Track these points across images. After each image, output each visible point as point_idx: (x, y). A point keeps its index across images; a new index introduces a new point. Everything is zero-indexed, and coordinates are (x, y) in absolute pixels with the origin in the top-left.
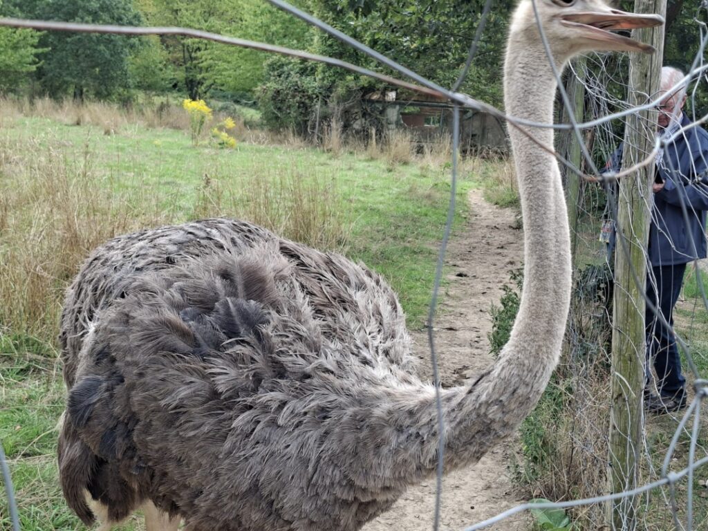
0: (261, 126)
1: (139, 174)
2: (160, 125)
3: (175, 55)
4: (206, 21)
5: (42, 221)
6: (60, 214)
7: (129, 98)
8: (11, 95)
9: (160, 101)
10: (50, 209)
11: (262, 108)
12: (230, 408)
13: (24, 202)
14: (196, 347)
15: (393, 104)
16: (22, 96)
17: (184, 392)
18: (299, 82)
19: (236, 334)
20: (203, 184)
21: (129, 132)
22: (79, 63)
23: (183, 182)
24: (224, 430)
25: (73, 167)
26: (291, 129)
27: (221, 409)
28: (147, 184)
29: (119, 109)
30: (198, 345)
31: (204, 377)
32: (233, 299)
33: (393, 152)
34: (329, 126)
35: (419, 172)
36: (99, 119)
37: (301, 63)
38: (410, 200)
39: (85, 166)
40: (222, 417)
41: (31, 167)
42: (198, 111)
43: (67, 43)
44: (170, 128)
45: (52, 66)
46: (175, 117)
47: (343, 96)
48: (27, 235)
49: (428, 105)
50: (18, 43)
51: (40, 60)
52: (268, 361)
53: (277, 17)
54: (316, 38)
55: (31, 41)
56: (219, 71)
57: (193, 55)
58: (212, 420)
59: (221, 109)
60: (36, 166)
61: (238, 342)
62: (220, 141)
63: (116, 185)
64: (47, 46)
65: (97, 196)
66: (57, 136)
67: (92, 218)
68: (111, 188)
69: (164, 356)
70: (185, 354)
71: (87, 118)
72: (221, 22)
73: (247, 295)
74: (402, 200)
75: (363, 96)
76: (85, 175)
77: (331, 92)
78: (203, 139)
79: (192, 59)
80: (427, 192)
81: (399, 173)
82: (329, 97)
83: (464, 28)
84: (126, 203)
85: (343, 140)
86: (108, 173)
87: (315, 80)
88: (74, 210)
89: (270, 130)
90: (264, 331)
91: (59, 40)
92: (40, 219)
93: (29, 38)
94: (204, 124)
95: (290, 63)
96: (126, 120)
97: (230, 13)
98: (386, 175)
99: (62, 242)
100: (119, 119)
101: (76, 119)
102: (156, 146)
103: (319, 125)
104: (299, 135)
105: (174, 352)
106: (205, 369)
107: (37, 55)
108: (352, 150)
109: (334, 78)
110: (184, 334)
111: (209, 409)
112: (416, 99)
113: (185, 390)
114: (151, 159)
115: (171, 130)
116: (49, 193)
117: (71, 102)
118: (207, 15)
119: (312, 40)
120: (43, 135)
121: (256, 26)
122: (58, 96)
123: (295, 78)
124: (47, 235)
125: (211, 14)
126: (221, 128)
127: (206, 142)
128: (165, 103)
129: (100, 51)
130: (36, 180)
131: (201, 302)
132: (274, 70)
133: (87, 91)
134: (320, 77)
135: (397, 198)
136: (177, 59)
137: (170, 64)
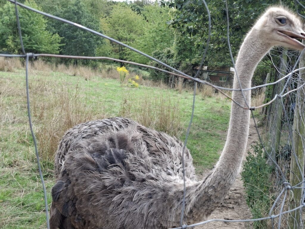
0: (149, 79)
1: (98, 97)
2: (108, 77)
3: (116, 48)
4: (129, 35)
5: (57, 115)
6: (65, 112)
7: (96, 65)
8: (48, 63)
9: (108, 67)
10: (61, 110)
11: (150, 71)
12: (111, 193)
13: (51, 107)
14: (97, 168)
15: (206, 71)
16: (53, 63)
17: (92, 186)
18: (166, 61)
19: (114, 162)
20: (124, 102)
21: (95, 80)
22: (76, 50)
23: (115, 101)
24: (109, 202)
25: (71, 93)
26: (162, 80)
27: (108, 193)
28: (101, 101)
29: (92, 69)
30: (98, 167)
31: (100, 180)
32: (113, 149)
33: (205, 92)
34: (178, 79)
35: (215, 101)
36: (83, 73)
37: (167, 53)
38: (211, 113)
39: (76, 93)
40: (108, 197)
41: (54, 93)
42: (123, 72)
43: (72, 42)
44: (112, 78)
45: (66, 51)
46: (114, 74)
47: (185, 67)
48: (51, 120)
49: (221, 72)
50: (52, 41)
51: (61, 49)
52: (127, 174)
53: (159, 34)
54: (174, 43)
55: (58, 41)
56: (133, 55)
57: (123, 48)
58: (104, 198)
59: (134, 71)
60: (56, 92)
61: (114, 166)
62: (132, 85)
63: (88, 101)
64: (64, 43)
65: (80, 106)
66: (65, 80)
67: (77, 114)
68: (86, 102)
69: (85, 172)
70: (93, 171)
71: (78, 73)
72: (135, 35)
73: (120, 147)
74: (208, 112)
75: (193, 67)
76: (76, 96)
77: (179, 66)
78: (125, 83)
79: (122, 50)
80: (219, 110)
81: (207, 101)
82: (178, 67)
83: (237, 41)
84: (92, 109)
85: (183, 86)
86: (85, 96)
87: (173, 60)
88: (70, 111)
89: (153, 81)
90: (126, 161)
91: (69, 41)
92: (57, 114)
93: (57, 40)
94: (126, 77)
95: (163, 53)
96: (94, 74)
97: (139, 32)
98: (201, 101)
99: (65, 123)
100: (91, 74)
101: (74, 73)
102: (105, 86)
103: (174, 79)
104: (165, 82)
105: (88, 170)
106: (101, 176)
107: (60, 47)
108: (187, 90)
109: (180, 60)
110: (92, 163)
111: (103, 193)
112: (216, 69)
113: (93, 185)
114: (103, 91)
115: (112, 79)
116: (61, 104)
117: (72, 66)
118: (129, 32)
119: (173, 43)
120: (60, 80)
121: (150, 37)
122: (67, 63)
123: (165, 59)
124: (59, 121)
125: (131, 32)
126: (132, 79)
127: (126, 85)
128: (110, 68)
129: (85, 46)
130: (56, 98)
131: (100, 150)
132: (156, 55)
133: (79, 62)
134: (175, 59)
135: (205, 112)
136: (117, 50)
137: (113, 52)
